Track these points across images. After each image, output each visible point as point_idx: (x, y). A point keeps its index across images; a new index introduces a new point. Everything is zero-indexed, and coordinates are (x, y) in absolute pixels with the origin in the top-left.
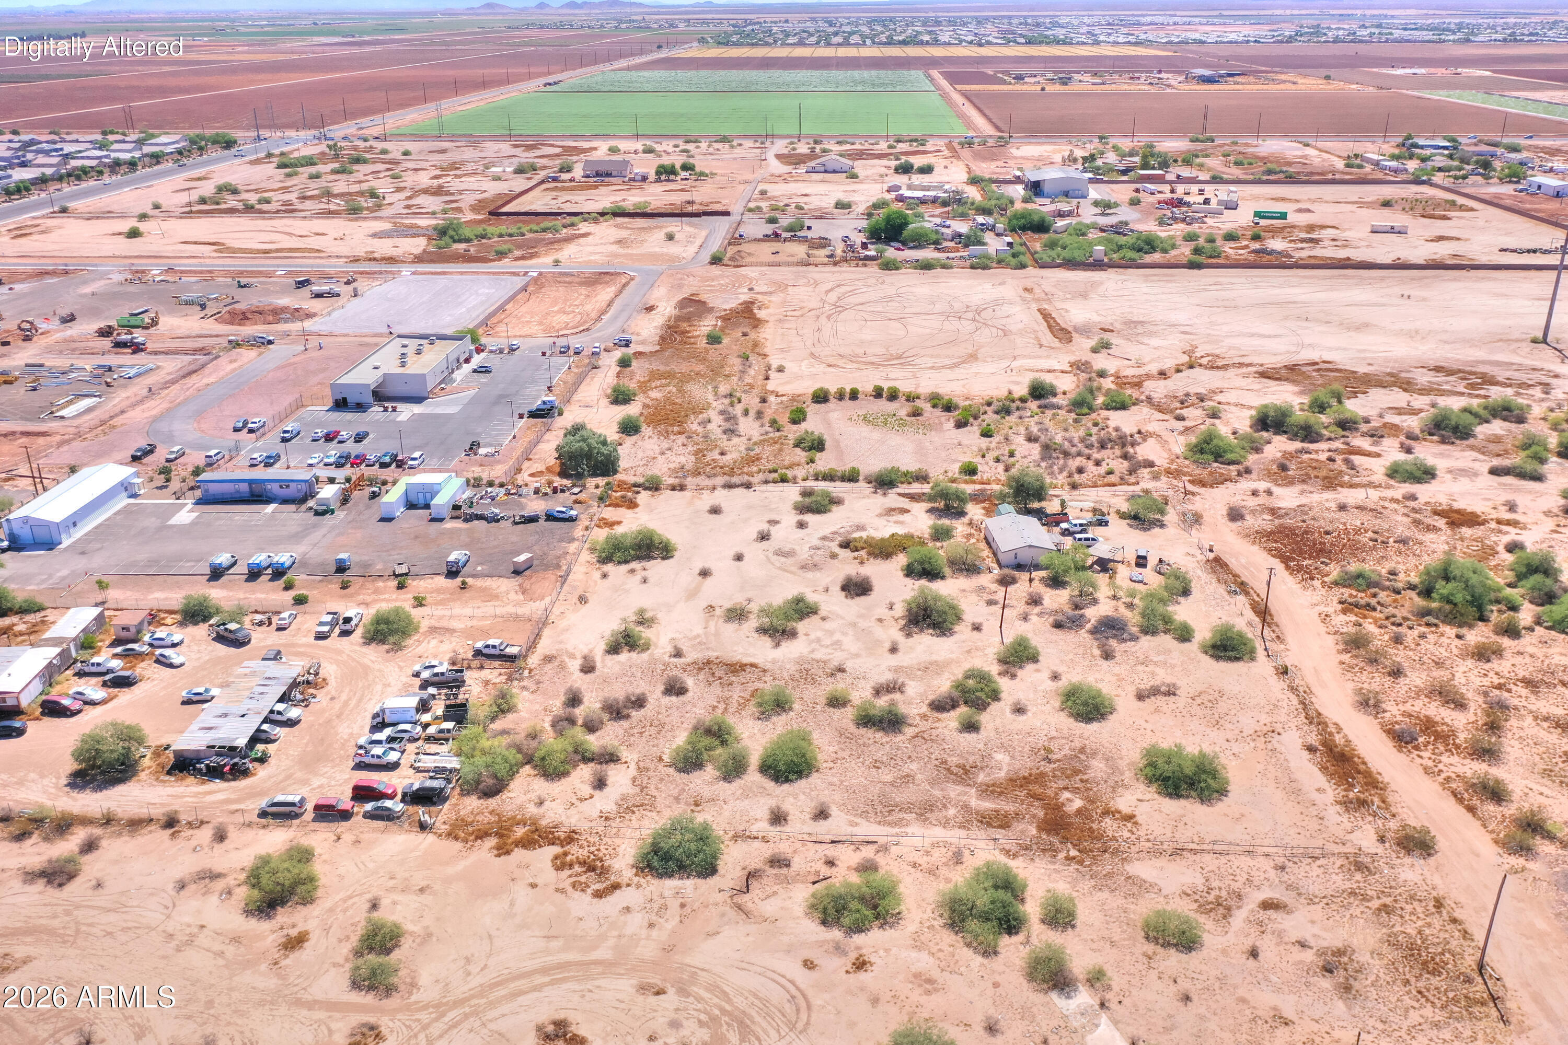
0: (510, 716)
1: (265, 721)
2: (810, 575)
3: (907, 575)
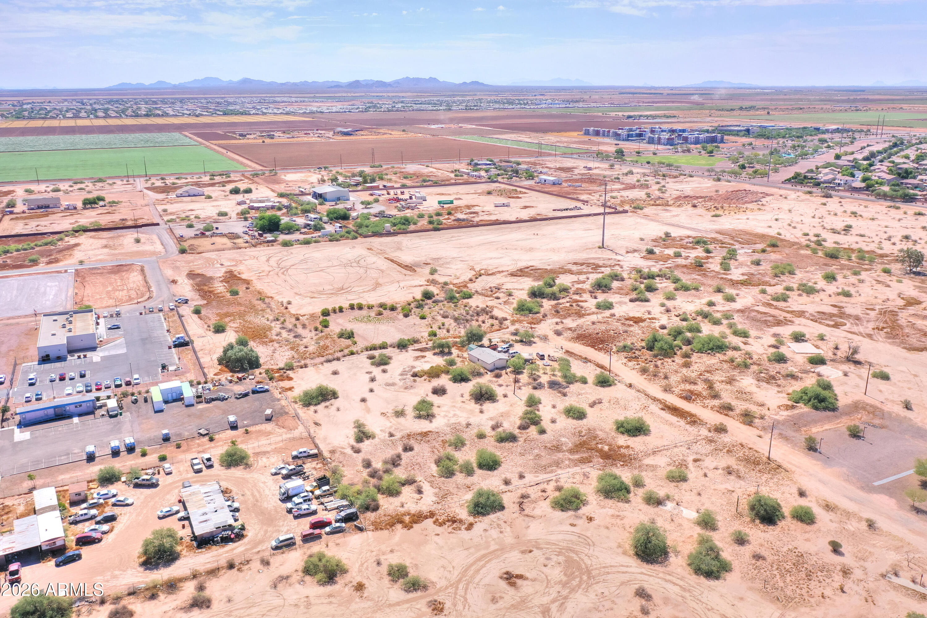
2: (412, 391)
3: (454, 382)
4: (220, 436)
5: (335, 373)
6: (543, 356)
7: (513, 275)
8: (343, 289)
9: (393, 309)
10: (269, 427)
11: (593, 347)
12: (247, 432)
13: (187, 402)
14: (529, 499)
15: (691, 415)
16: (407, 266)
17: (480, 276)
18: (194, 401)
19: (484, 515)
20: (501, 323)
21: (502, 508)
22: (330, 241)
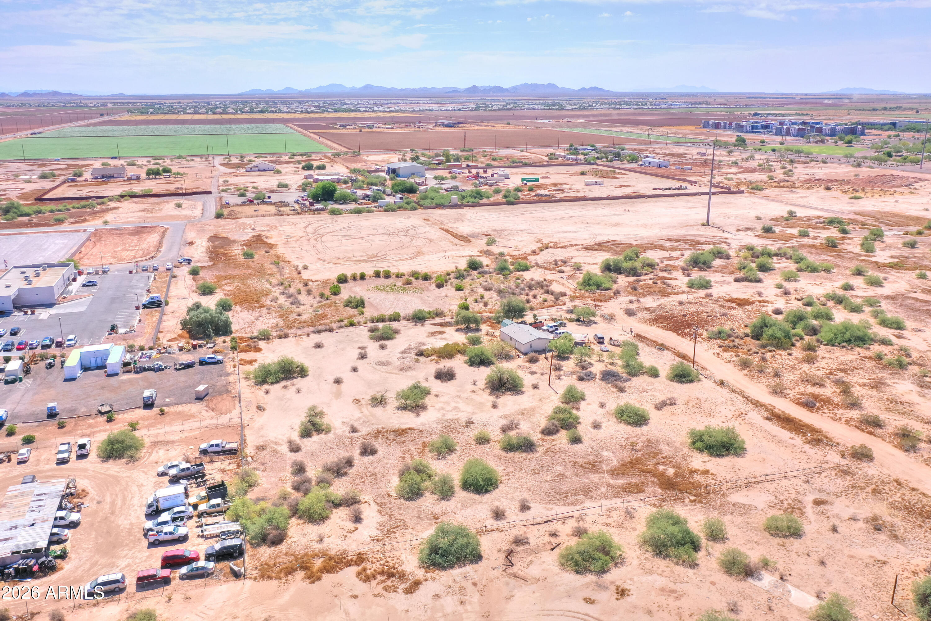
0: (256, 489)
1: (54, 526)
2: (409, 373)
3: (471, 365)
4: (125, 415)
5: (318, 346)
6: (603, 338)
7: (587, 248)
8: (376, 256)
9: (426, 278)
10: (195, 408)
11: (675, 331)
12: (162, 413)
13: (109, 370)
14: (527, 546)
15: (814, 430)
16: (462, 236)
17: (547, 248)
18: (119, 369)
19: (444, 568)
20: (557, 299)
21: (477, 558)
22: (386, 211)
